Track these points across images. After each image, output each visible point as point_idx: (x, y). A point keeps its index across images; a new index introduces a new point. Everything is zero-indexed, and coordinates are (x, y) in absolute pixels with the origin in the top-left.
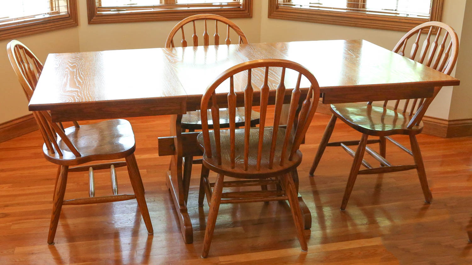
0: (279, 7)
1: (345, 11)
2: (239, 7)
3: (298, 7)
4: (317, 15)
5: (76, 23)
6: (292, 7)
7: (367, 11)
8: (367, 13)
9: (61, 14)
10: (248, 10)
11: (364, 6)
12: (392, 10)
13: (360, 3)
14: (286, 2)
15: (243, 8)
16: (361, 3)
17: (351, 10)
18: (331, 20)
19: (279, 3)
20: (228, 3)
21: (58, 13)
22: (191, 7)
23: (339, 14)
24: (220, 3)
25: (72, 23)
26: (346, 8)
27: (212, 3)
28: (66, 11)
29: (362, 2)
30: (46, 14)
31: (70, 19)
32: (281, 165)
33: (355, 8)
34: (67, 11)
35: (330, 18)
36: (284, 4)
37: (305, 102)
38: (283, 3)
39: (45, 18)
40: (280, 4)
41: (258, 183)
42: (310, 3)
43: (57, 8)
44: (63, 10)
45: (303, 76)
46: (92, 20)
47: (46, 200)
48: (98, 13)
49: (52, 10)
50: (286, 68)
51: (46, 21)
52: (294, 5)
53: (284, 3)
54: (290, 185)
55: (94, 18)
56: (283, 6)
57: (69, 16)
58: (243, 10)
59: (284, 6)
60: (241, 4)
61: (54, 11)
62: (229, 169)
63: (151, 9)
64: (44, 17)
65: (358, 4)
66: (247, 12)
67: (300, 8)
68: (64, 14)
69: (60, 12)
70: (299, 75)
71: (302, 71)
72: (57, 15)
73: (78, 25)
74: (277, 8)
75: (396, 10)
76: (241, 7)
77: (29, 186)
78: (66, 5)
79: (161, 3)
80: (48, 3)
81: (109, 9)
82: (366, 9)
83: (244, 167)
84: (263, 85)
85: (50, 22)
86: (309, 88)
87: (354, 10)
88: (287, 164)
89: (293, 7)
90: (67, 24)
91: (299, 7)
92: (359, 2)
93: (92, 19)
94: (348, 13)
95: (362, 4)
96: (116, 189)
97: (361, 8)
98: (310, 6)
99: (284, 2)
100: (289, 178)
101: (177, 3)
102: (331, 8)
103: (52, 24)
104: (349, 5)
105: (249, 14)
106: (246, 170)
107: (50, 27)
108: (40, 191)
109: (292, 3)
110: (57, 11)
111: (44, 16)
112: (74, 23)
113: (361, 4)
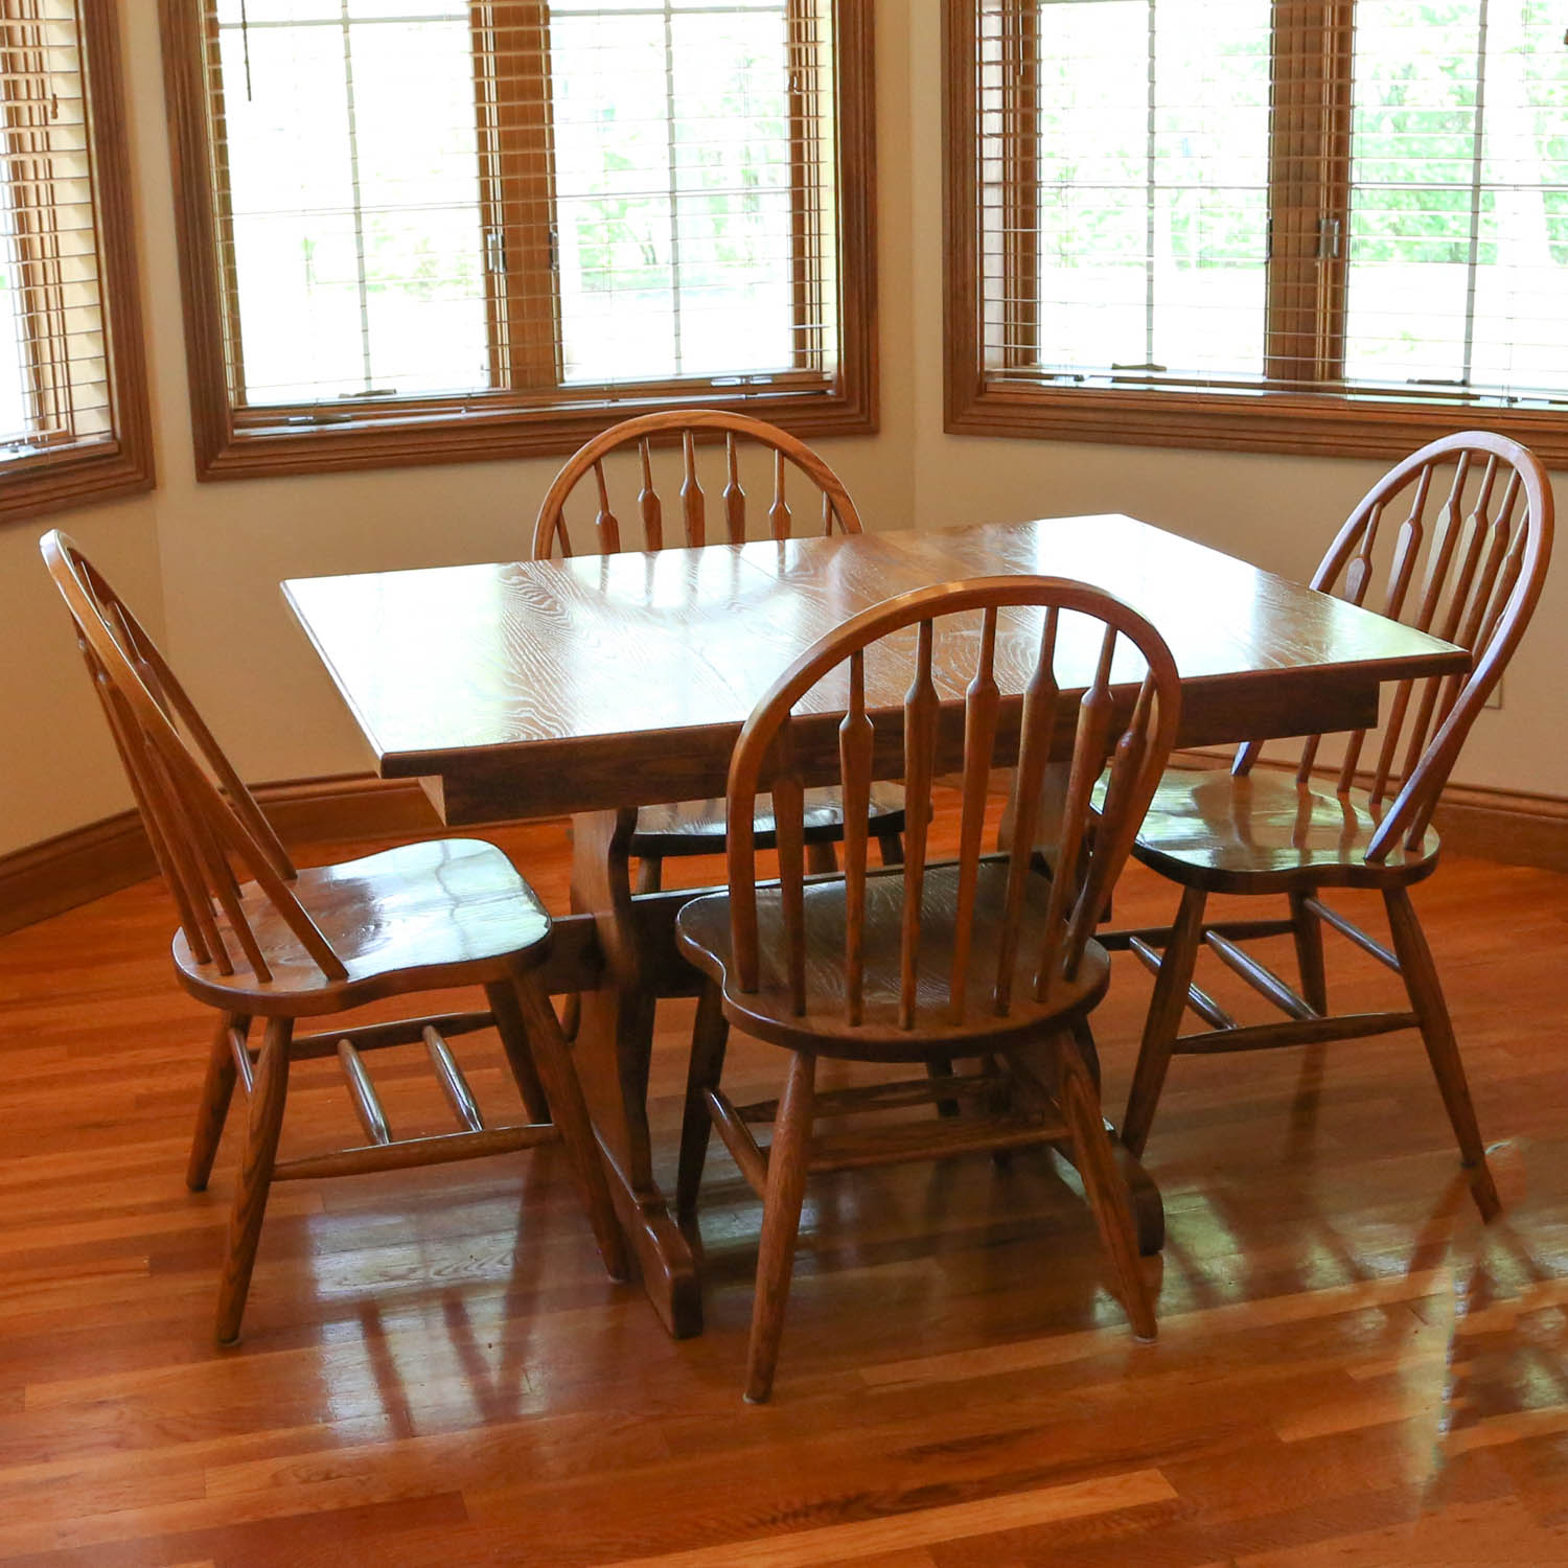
0: (990, 388)
1: (1260, 393)
2: (823, 392)
3: (1068, 385)
4: (1152, 412)
5: (146, 477)
6: (1041, 386)
7: (1352, 391)
8: (1350, 397)
9: (82, 442)
10: (862, 401)
11: (1335, 371)
12: (1451, 383)
13: (1318, 359)
14: (1016, 364)
15: (839, 394)
16: (1324, 356)
17: (1283, 390)
18: (1206, 433)
19: (986, 369)
20: (773, 376)
21: (70, 436)
22: (624, 397)
23: (1239, 408)
24: (742, 377)
25: (131, 478)
26: (1261, 379)
27: (711, 379)
28: (106, 427)
29: (1327, 354)
30: (21, 442)
31: (122, 463)
32: (1041, 999)
33: (1301, 379)
34: (108, 428)
35: (1199, 422)
36: (1006, 375)
37: (1125, 740)
38: (1003, 370)
39: (20, 459)
40: (990, 374)
41: (924, 1091)
42: (1115, 367)
43: (63, 417)
44: (92, 424)
45: (1121, 637)
46: (214, 464)
47: (106, 1204)
48: (237, 432)
49: (43, 425)
50: (1061, 610)
51: (26, 472)
52: (1050, 377)
53: (1009, 370)
54: (1074, 1077)
55: (220, 456)
56: (1002, 380)
57: (120, 445)
58: (838, 405)
59: (1006, 383)
60: (827, 377)
61: (53, 429)
62: (844, 1029)
63: (460, 411)
64: (15, 456)
65: (1313, 364)
66: (855, 410)
67: (1077, 388)
68: (96, 439)
69: (78, 432)
70: (1107, 633)
71: (1120, 619)
72: (64, 446)
73: (153, 486)
74: (982, 389)
75: (1464, 383)
76: (830, 392)
77: (23, 1156)
78: (105, 402)
79: (495, 382)
80: (27, 396)
81: (280, 414)
82: (1344, 380)
83: (902, 1016)
84: (975, 679)
85: (39, 479)
86: (1141, 683)
87: (1296, 388)
88: (1064, 996)
89: (1045, 383)
90: (112, 482)
91: (1071, 383)
92: (1314, 356)
93: (214, 457)
94: (1270, 402)
95: (1327, 364)
96: (473, 1109)
97: (1323, 379)
98: (1116, 380)
99: (1006, 367)
100: (1068, 1051)
101: (563, 381)
102: (1202, 384)
103: (50, 484)
104: (1274, 368)
105: (863, 419)
106: (909, 1027)
107: (44, 497)
108: (76, 1170)
109: (1040, 367)
110: (64, 427)
111: (16, 451)
112: (140, 476)
113: (1323, 363)
